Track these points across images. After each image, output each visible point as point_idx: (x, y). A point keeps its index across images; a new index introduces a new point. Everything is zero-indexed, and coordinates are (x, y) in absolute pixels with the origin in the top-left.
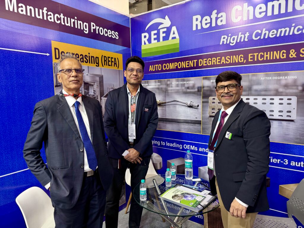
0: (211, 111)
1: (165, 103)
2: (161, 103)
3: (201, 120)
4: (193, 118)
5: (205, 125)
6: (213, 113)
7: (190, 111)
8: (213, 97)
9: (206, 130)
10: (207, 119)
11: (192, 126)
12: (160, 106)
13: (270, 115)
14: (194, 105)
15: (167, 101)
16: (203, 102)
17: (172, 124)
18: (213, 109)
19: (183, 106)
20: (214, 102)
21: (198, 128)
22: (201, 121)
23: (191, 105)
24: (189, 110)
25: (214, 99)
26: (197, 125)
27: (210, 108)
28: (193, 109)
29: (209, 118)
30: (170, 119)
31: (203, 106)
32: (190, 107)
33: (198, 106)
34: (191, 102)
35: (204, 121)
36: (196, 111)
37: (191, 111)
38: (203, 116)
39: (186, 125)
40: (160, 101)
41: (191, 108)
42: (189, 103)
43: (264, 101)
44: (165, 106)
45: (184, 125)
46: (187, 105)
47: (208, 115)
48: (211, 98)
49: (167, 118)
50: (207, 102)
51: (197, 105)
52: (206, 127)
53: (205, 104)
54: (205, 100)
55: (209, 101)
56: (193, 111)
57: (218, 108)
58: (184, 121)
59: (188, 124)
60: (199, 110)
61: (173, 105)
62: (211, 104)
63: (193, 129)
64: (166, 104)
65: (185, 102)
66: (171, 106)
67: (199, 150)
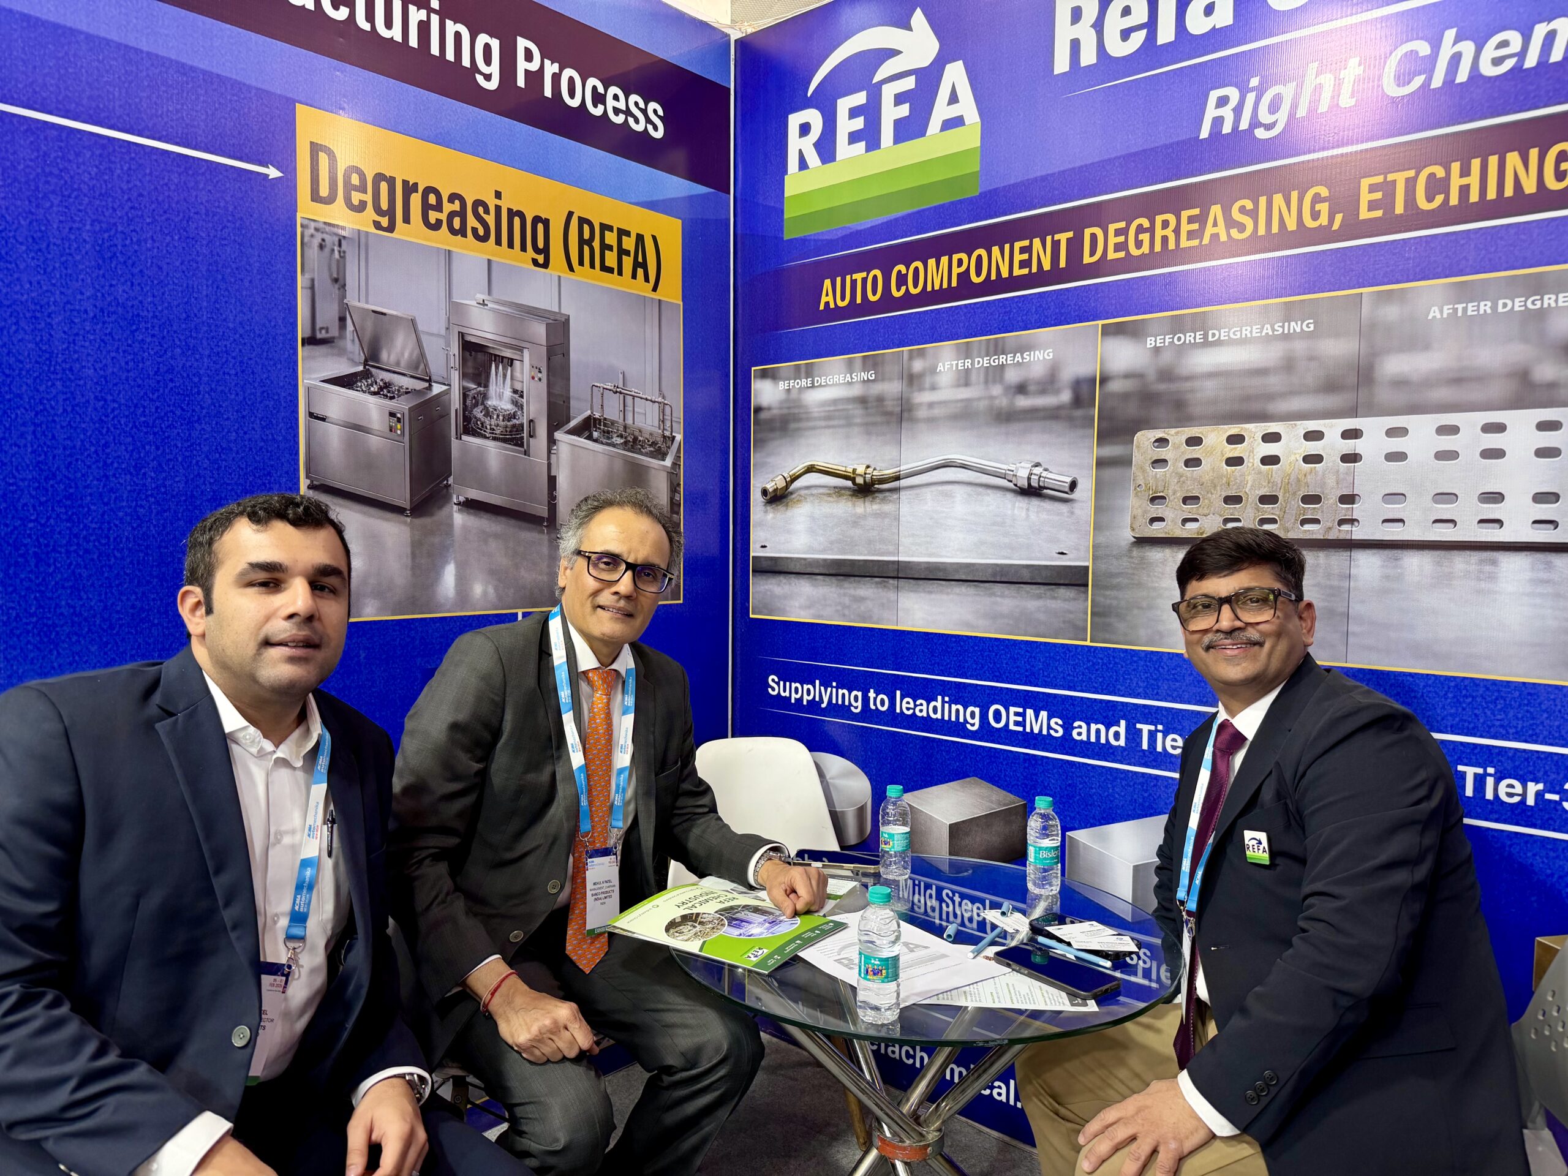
0: (1145, 512)
1: (897, 478)
2: (873, 482)
3: (1089, 563)
4: (1045, 557)
5: (1108, 593)
6: (1153, 520)
7: (1028, 516)
8: (1159, 434)
9: (1113, 620)
10: (1118, 557)
11: (1039, 597)
12: (870, 498)
13: (1481, 521)
14: (1049, 483)
15: (905, 468)
16: (1101, 463)
17: (930, 592)
18: (1153, 500)
19: (989, 491)
20: (1160, 462)
21: (1071, 612)
22: (1087, 568)
23: (1034, 484)
24: (1024, 514)
25: (1162, 442)
26: (1062, 591)
27: (1136, 495)
28: (1047, 505)
29: (1130, 551)
30: (919, 563)
31: (1100, 488)
32: (1031, 491)
33: (1073, 485)
34: (1037, 465)
35: (1103, 567)
36: (1060, 514)
37: (1033, 517)
38: (1101, 539)
39: (1002, 596)
40: (869, 471)
41: (1035, 502)
42: (1023, 473)
43: (1447, 443)
44: (895, 496)
45: (994, 594)
46: (1011, 485)
47: (1127, 536)
48: (1145, 438)
49: (901, 559)
50: (1125, 462)
51: (1069, 480)
52: (1115, 603)
53: (1109, 473)
54: (1112, 450)
55: (1137, 458)
56: (1044, 516)
57: (1180, 495)
58: (994, 574)
59: (1013, 586)
60: (1077, 511)
61: (934, 488)
62: (1144, 471)
63: (1042, 617)
64: (903, 483)
65: (1003, 467)
66: (927, 493)
67: (1075, 733)
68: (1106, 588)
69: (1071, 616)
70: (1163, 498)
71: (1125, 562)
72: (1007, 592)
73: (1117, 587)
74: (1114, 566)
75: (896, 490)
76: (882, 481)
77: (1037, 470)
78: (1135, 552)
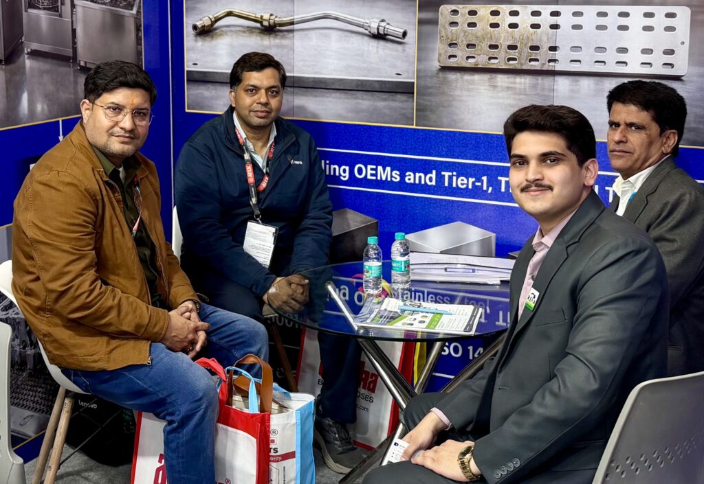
0: (446, 52)
1: (292, 23)
2: (275, 25)
3: (415, 81)
4: (388, 75)
5: (426, 98)
6: (450, 57)
7: (377, 51)
8: (454, 7)
9: (428, 113)
10: (431, 77)
11: (385, 100)
12: (273, 35)
14: (389, 32)
15: (297, 17)
16: (421, 22)
17: (316, 96)
18: (450, 45)
19: (353, 35)
20: (454, 24)
21: (404, 109)
22: (413, 83)
23: (381, 32)
24: (375, 50)
25: (455, 12)
26: (399, 97)
27: (441, 42)
28: (389, 45)
29: (438, 74)
30: (308, 78)
31: (421, 37)
32: (380, 36)
33: (405, 34)
34: (383, 21)
35: (422, 83)
36: (398, 51)
37: (381, 52)
38: (422, 67)
39: (363, 99)
40: (272, 17)
41: (382, 43)
42: (374, 25)
44: (291, 35)
45: (357, 98)
46: (367, 32)
47: (436, 65)
48: (445, 9)
49: (296, 75)
50: (435, 22)
51: (402, 31)
52: (429, 103)
53: (427, 28)
54: (427, 15)
55: (441, 20)
56: (387, 51)
57: (465, 43)
58: (357, 86)
59: (369, 93)
60: (407, 49)
61: (317, 31)
62: (445, 28)
63: (387, 111)
64: (296, 27)
65: (361, 21)
66: (312, 33)
67: (406, 179)
68: (424, 95)
69: (405, 111)
70: (456, 44)
71: (435, 80)
72: (365, 97)
73: (430, 94)
74: (429, 82)
75: (292, 31)
76: (282, 25)
77: (383, 24)
78: (441, 75)
